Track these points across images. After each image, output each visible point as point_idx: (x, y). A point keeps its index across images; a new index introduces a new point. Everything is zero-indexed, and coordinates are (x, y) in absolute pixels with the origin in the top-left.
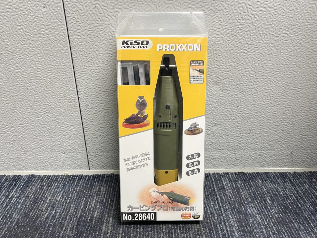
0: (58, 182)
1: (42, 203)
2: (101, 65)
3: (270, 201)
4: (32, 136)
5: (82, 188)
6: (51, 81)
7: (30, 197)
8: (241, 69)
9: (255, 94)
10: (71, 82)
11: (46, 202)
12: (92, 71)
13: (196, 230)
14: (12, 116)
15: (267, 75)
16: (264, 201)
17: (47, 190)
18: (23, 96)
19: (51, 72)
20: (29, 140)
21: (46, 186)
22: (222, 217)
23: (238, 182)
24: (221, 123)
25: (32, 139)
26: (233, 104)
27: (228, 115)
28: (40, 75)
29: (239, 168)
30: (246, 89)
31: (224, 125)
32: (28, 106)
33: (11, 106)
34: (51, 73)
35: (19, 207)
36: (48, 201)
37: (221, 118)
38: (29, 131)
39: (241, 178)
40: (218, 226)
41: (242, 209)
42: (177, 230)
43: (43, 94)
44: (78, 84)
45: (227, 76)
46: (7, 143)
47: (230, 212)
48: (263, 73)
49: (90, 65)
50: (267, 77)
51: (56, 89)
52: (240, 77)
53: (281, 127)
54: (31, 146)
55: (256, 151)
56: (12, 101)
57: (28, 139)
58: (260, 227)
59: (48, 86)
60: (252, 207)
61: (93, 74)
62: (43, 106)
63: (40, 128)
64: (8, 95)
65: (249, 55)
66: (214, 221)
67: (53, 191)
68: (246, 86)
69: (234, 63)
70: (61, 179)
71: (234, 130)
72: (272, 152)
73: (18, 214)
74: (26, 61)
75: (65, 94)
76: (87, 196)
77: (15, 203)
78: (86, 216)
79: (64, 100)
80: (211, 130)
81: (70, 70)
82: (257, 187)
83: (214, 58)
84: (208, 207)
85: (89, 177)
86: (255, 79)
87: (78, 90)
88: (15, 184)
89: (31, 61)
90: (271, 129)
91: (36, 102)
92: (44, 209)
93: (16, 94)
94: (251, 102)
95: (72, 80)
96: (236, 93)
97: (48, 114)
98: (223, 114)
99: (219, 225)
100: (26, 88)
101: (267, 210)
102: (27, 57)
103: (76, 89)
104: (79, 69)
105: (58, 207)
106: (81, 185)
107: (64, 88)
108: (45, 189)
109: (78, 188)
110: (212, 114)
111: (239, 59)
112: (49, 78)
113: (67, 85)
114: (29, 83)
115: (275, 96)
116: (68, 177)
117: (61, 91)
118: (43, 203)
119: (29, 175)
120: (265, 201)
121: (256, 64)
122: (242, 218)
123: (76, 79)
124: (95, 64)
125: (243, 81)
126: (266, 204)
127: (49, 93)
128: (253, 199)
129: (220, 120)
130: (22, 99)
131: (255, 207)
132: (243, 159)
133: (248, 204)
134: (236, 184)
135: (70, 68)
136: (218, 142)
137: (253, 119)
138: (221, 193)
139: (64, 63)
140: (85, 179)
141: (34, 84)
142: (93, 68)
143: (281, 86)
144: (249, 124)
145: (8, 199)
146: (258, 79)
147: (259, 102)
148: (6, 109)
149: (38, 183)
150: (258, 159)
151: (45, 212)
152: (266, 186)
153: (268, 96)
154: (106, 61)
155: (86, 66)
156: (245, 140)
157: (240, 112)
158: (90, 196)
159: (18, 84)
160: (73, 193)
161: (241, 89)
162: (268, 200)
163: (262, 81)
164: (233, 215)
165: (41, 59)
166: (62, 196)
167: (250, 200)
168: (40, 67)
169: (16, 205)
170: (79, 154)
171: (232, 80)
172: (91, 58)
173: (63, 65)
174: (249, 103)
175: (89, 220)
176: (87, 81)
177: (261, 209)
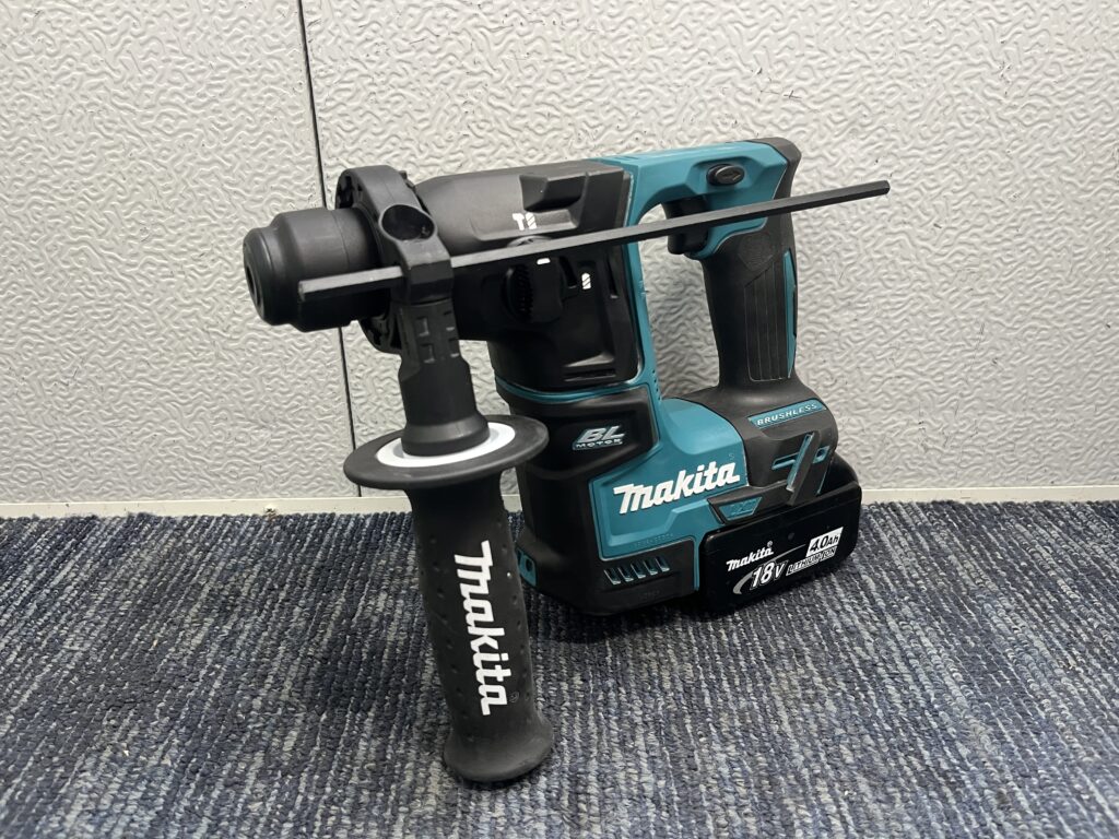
0: (242, 538)
1: (180, 601)
2: (412, 53)
3: (1073, 590)
4: (145, 354)
5: (334, 557)
6: (223, 123)
7: (132, 584)
8: (952, 68)
9: (1002, 170)
10: (299, 126)
11: (196, 600)
12: (378, 80)
13: (795, 683)
14: (70, 270)
15: (1047, 90)
16: (1049, 589)
17: (200, 561)
18: (112, 185)
19: (220, 86)
20: (130, 371)
21: (194, 550)
22: (891, 642)
23: (939, 532)
24: (871, 296)
25: (144, 366)
26: (917, 217)
27: (897, 259)
28: (177, 98)
29: (934, 485)
30: (971, 153)
31: (879, 306)
32: (132, 229)
33: (66, 226)
34: (221, 91)
35: (89, 614)
36: (203, 596)
37: (868, 275)
38: (133, 332)
39: (946, 521)
40: (880, 670)
41: (969, 616)
42: (721, 686)
43: (188, 176)
44: (326, 133)
45: (895, 98)
46: (50, 382)
47: (923, 627)
48: (1037, 82)
49: (373, 57)
50: (1050, 102)
51: (241, 155)
52: (948, 101)
53: (1101, 313)
54: (141, 395)
55: (1005, 412)
56: (72, 208)
57: (128, 367)
58: (1050, 674)
59: (211, 142)
60: (1008, 611)
61: (381, 92)
62: (189, 226)
63: (175, 319)
64: (55, 182)
65: (981, 10)
66: (863, 655)
67: (222, 564)
68: (970, 137)
69: (924, 42)
70: (252, 529)
71: (918, 326)
72: (1067, 417)
73: (86, 639)
74: (127, 41)
75: (275, 178)
76: (353, 580)
77: (72, 602)
78: (353, 641)
79: (268, 202)
80: (831, 327)
81: (293, 75)
82: (1016, 549)
83: (848, 23)
84: (830, 612)
85: (359, 522)
86: (1005, 111)
87: (324, 160)
88: (75, 545)
89: (147, 41)
90: (1061, 321)
91: (161, 212)
92: (188, 620)
93: (85, 179)
94: (989, 207)
95: (301, 116)
96: (929, 170)
97: (206, 261)
98: (878, 256)
99: (887, 669)
100: (125, 154)
101: (1067, 621)
102: (134, 25)
103: (315, 159)
104: (331, 71)
105: (241, 615)
106: (328, 547)
107: (271, 153)
108: (192, 559)
109: (319, 556)
110: (835, 258)
111: (943, 26)
112: (214, 111)
113: (282, 141)
114: (137, 131)
115: (1081, 182)
116: (278, 523)
117: (260, 166)
118: (186, 601)
119: (130, 517)
120: (1055, 590)
121: (1006, 48)
122: (973, 644)
123: (318, 114)
124: (392, 53)
125: (959, 119)
126: (1059, 599)
127: (212, 172)
128: (1006, 585)
129: (867, 280)
130: (109, 199)
131: (1017, 611)
132: (953, 447)
133: (988, 601)
134: (930, 539)
135: (295, 70)
136: (856, 375)
137: (992, 276)
138: (876, 569)
139: (271, 48)
140: (345, 527)
141: (156, 134)
142: (382, 67)
143: (1103, 140)
144: (979, 300)
145: (48, 591)
146: (1015, 107)
147: (1020, 208)
148: (46, 240)
149: (163, 541)
150: (1011, 446)
151: (193, 632)
152: (1049, 544)
153: (1055, 181)
154: (433, 38)
155: (357, 60)
156: (962, 365)
157: (945, 250)
158: (364, 580)
159: (95, 137)
160: (298, 571)
161: (949, 152)
162: (1065, 588)
163: (1029, 116)
164: (935, 635)
165: (187, 30)
166: (256, 581)
167: (993, 586)
168: (182, 63)
169: (77, 610)
170: (321, 427)
171: (917, 115)
172: (375, 26)
173: (270, 57)
174: (980, 210)
175: (365, 656)
176: (359, 123)
177: (1042, 617)
